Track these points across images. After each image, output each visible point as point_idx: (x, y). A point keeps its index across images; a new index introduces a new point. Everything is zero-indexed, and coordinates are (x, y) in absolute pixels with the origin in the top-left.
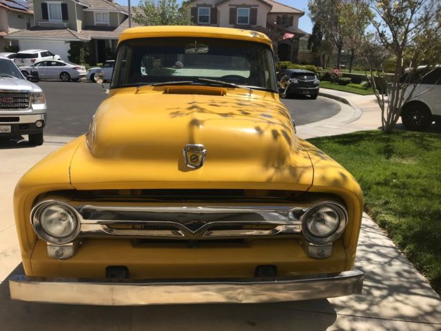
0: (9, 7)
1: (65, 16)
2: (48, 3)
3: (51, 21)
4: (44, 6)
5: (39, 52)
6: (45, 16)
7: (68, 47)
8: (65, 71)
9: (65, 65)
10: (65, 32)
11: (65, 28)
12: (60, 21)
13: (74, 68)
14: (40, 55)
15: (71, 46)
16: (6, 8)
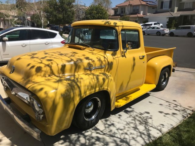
0: (150, 5)
1: (170, 6)
2: (164, 1)
3: (164, 9)
4: (162, 3)
5: (153, 23)
6: (162, 7)
7: (168, 20)
8: (159, 31)
9: (159, 28)
10: (168, 13)
11: (169, 12)
12: (168, 9)
13: (163, 30)
14: (153, 24)
15: (169, 20)
16: (148, 5)
